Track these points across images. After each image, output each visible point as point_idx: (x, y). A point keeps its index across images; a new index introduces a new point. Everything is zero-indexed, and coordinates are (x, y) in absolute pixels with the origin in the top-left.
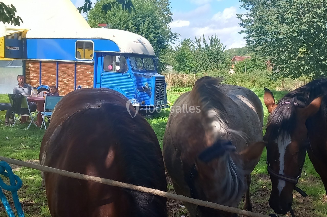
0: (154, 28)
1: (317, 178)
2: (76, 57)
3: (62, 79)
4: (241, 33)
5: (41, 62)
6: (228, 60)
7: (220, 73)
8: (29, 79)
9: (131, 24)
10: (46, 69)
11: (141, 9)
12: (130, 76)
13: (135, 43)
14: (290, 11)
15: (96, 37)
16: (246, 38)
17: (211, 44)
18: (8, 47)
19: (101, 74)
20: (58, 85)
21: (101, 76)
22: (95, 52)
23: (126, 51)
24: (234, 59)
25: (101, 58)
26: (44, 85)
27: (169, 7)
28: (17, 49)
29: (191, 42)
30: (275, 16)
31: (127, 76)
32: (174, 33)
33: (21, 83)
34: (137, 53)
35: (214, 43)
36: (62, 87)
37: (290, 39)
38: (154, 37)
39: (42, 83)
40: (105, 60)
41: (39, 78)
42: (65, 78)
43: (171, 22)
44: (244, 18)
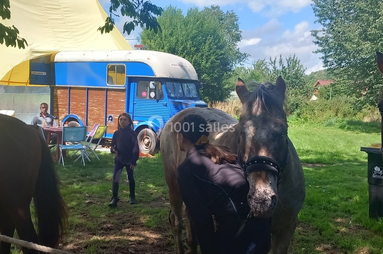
0: (217, 48)
1: (363, 227)
2: (107, 83)
3: (92, 108)
4: (316, 52)
5: (70, 88)
6: (309, 85)
7: (295, 100)
8: (57, 108)
9: (190, 44)
10: (75, 96)
11: (202, 27)
12: (166, 104)
13: (174, 66)
14: (374, 25)
15: (128, 60)
16: (323, 58)
17: (289, 65)
18: (34, 72)
19: (134, 102)
20: (88, 115)
21: (134, 104)
22: (128, 77)
23: (161, 76)
24: (318, 83)
25: (135, 84)
26: (73, 114)
27: (238, 23)
28: (44, 74)
29: (265, 64)
30: (357, 33)
31: (162, 104)
32: (243, 54)
33: (44, 112)
34: (176, 78)
35: (292, 64)
36: (92, 117)
37: (374, 60)
38: (216, 59)
39: (71, 112)
40: (138, 85)
41: (68, 107)
42: (95, 107)
43: (240, 41)
44: (320, 35)
